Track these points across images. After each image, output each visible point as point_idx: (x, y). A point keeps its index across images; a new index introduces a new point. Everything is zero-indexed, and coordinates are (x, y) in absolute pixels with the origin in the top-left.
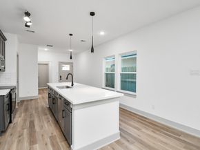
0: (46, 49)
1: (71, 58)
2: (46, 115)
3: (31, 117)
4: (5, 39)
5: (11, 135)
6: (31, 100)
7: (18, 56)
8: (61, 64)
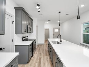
0: (48, 23)
1: (60, 25)
2: (47, 55)
3: (40, 55)
4: (32, 20)
5: (31, 65)
6: (42, 45)
7: (37, 26)
8: (54, 29)
